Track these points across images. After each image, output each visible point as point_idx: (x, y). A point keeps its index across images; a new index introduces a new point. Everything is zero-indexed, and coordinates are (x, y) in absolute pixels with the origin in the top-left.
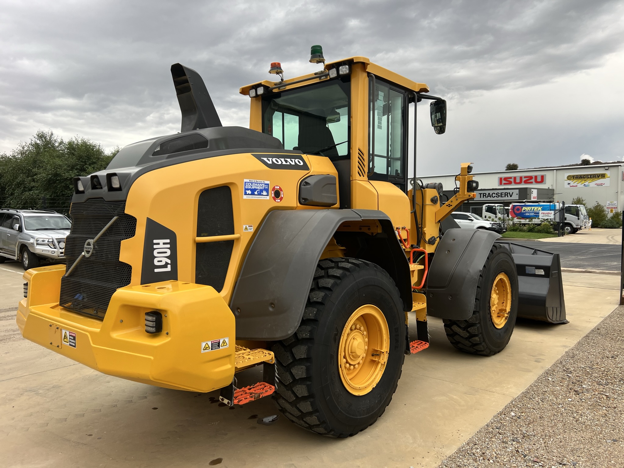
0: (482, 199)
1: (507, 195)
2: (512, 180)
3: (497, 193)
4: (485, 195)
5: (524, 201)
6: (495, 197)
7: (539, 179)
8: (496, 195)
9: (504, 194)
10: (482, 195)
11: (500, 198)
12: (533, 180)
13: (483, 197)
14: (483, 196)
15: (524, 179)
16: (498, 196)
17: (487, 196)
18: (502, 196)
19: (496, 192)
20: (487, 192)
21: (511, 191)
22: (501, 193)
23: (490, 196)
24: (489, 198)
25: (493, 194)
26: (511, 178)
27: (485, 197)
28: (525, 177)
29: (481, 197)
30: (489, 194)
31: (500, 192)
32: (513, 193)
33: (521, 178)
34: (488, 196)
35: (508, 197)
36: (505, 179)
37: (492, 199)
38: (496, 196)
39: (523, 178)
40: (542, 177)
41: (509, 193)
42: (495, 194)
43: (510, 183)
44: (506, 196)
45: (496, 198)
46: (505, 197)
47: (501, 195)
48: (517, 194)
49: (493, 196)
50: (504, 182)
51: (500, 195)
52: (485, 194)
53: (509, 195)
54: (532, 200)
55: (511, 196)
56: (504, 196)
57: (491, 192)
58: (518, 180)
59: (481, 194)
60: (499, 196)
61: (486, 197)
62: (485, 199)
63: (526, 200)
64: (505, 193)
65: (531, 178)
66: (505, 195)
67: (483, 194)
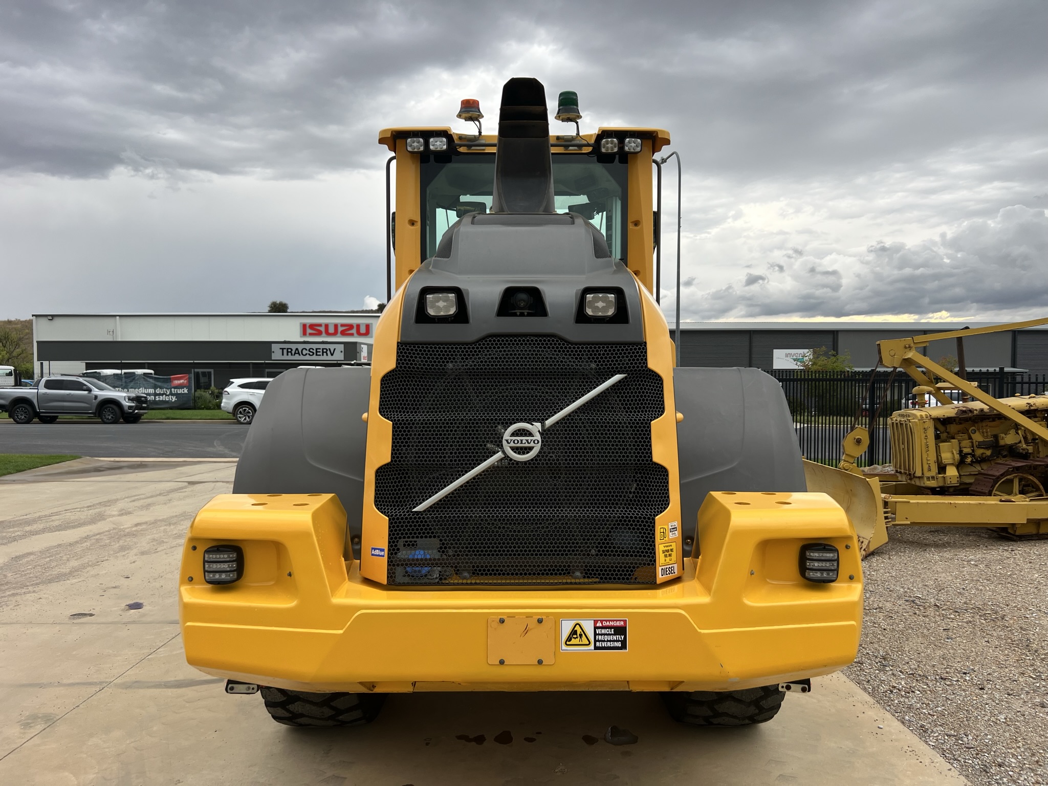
0: (285, 357)
1: (326, 352)
2: (323, 329)
3: (310, 349)
4: (291, 352)
5: (353, 362)
6: (306, 354)
7: (363, 330)
8: (308, 352)
9: (321, 350)
10: (285, 351)
11: (314, 357)
12: (354, 331)
13: (288, 355)
14: (288, 352)
15: (340, 329)
16: (311, 354)
17: (293, 352)
18: (318, 354)
19: (308, 346)
20: (294, 347)
21: (332, 347)
22: (317, 349)
23: (299, 353)
24: (297, 357)
25: (304, 350)
26: (320, 325)
27: (290, 354)
28: (342, 325)
29: (283, 355)
30: (297, 349)
31: (315, 346)
32: (335, 349)
33: (336, 326)
34: (295, 353)
35: (327, 355)
36: (312, 326)
37: (302, 357)
38: (309, 354)
39: (339, 326)
40: (368, 327)
41: (330, 349)
42: (306, 350)
43: (319, 333)
44: (325, 354)
45: (308, 357)
46: (323, 355)
47: (317, 352)
48: (341, 352)
49: (304, 354)
50: (309, 331)
51: (315, 351)
52: (289, 350)
53: (328, 352)
54: (363, 361)
55: (332, 355)
56: (321, 353)
57: (300, 347)
58: (331, 330)
59: (283, 349)
60: (313, 353)
61: (292, 355)
62: (290, 357)
63: (355, 361)
64: (323, 349)
65: (351, 327)
66: (323, 352)
67: (288, 349)
